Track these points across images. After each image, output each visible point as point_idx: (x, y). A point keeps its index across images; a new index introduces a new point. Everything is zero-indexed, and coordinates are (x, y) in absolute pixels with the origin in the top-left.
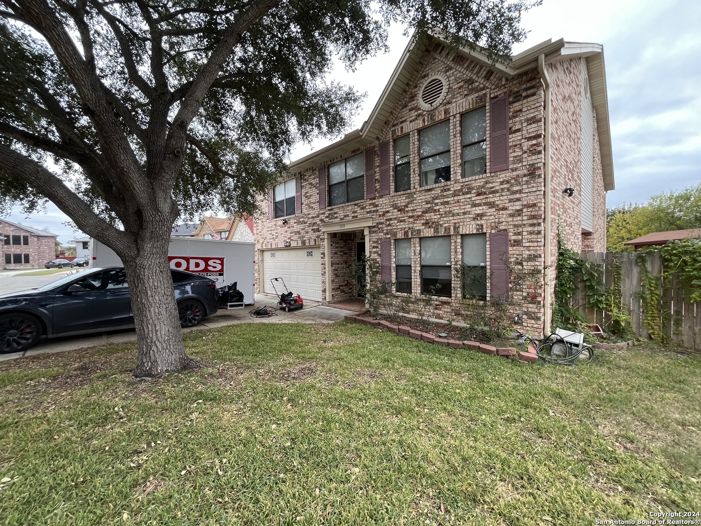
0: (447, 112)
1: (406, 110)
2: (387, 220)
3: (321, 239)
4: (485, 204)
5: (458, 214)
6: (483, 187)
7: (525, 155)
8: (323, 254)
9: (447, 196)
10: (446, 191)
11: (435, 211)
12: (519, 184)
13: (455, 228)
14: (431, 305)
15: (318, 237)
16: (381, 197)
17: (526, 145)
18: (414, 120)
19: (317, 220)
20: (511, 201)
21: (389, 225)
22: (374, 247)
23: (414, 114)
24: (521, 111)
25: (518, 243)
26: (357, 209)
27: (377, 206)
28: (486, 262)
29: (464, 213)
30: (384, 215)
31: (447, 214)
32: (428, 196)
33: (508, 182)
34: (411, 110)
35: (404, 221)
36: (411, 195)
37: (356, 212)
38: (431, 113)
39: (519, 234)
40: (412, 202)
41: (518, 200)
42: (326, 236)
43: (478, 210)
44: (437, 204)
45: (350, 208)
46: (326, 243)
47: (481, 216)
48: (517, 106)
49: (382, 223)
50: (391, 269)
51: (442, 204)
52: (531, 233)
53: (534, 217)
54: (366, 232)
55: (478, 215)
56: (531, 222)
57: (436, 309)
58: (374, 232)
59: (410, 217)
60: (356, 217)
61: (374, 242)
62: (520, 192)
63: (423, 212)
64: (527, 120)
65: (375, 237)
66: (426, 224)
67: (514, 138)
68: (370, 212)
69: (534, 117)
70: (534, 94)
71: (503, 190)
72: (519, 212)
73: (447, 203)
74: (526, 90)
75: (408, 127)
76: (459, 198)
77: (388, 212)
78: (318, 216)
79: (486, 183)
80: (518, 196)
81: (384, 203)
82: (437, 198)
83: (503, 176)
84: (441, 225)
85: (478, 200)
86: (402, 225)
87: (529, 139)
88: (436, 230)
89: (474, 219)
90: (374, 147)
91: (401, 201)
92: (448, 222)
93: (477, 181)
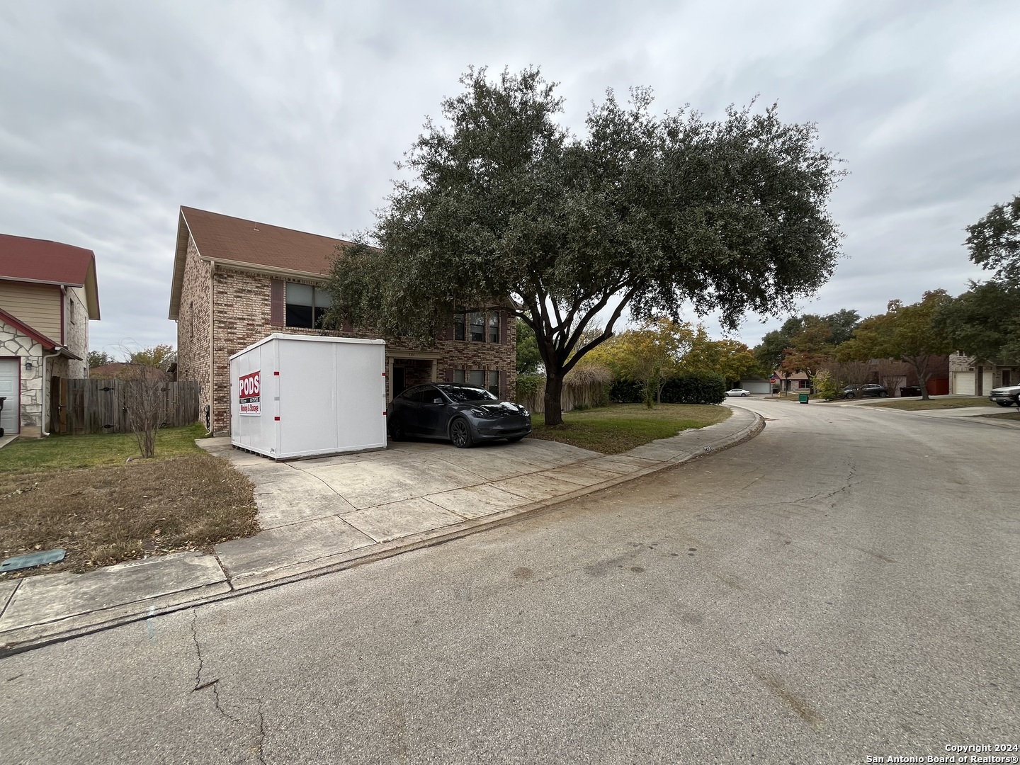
0: (485, 305)
2: (450, 356)
4: (499, 357)
5: (489, 360)
7: (511, 341)
9: (484, 350)
10: (484, 347)
11: (479, 356)
12: (509, 352)
13: (488, 367)
16: (447, 340)
17: (511, 337)
20: (507, 358)
21: (452, 360)
22: (440, 374)
24: (510, 322)
25: (509, 376)
27: (444, 345)
28: (498, 384)
29: (491, 360)
30: (448, 352)
32: (475, 347)
33: (506, 350)
35: (462, 359)
36: (466, 344)
39: (510, 372)
40: (467, 349)
41: (509, 358)
43: (496, 360)
44: (479, 353)
46: (390, 367)
47: (497, 363)
48: (509, 319)
49: (447, 358)
51: (482, 353)
53: (514, 366)
54: (435, 362)
56: (512, 368)
58: (440, 363)
59: (465, 357)
61: (441, 370)
62: (510, 355)
63: (473, 356)
64: (512, 327)
65: (441, 367)
66: (474, 362)
67: (508, 332)
68: (438, 348)
71: (505, 353)
72: (509, 363)
73: (484, 353)
76: (489, 352)
77: (451, 351)
79: (499, 348)
81: (449, 344)
82: (479, 350)
83: (505, 347)
86: (460, 361)
89: (495, 364)
91: (461, 346)
92: (484, 363)
93: (496, 346)
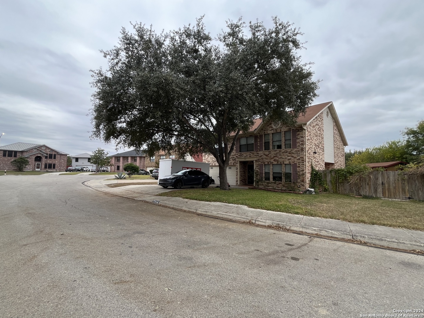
0: (280, 130)
1: (268, 127)
2: (262, 158)
3: (236, 163)
4: (291, 156)
6: (290, 152)
7: (300, 145)
8: (237, 168)
9: (281, 153)
10: (280, 152)
11: (277, 157)
12: (299, 152)
13: (283, 162)
14: (276, 184)
15: (235, 162)
16: (260, 151)
17: (301, 143)
18: (271, 130)
19: (235, 157)
20: (297, 156)
21: (262, 160)
22: (257, 167)
23: (271, 129)
24: (299, 134)
25: (299, 167)
26: (251, 154)
27: (259, 154)
28: (291, 171)
29: (285, 158)
30: (261, 157)
31: (281, 158)
32: (275, 153)
33: (296, 151)
34: (270, 127)
35: (267, 159)
36: (270, 152)
37: (251, 155)
38: (276, 130)
39: (300, 164)
40: (270, 154)
41: (299, 156)
42: (238, 162)
43: (289, 158)
45: (248, 153)
46: (238, 165)
48: (298, 133)
49: (260, 159)
50: (263, 174)
51: (279, 155)
52: (302, 164)
53: (303, 161)
54: (254, 162)
55: (289, 159)
56: (302, 162)
57: (278, 185)
58: (257, 162)
59: (269, 158)
60: (251, 156)
61: (257, 165)
62: (299, 154)
63: (274, 157)
64: (301, 137)
66: (274, 160)
67: (298, 140)
68: (256, 155)
69: (302, 136)
70: (302, 131)
71: (295, 153)
72: (299, 159)
73: (281, 155)
74: (300, 129)
75: (269, 132)
76: (284, 154)
78: (235, 155)
79: (291, 151)
80: (299, 155)
81: (261, 153)
82: (278, 153)
83: (295, 149)
84: (279, 161)
85: (289, 155)
87: (301, 141)
88: (278, 162)
89: (288, 160)
90: (257, 136)
91: (267, 153)
92: (281, 160)
93: (289, 150)
